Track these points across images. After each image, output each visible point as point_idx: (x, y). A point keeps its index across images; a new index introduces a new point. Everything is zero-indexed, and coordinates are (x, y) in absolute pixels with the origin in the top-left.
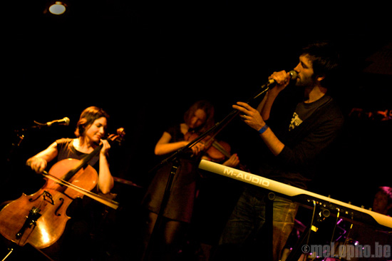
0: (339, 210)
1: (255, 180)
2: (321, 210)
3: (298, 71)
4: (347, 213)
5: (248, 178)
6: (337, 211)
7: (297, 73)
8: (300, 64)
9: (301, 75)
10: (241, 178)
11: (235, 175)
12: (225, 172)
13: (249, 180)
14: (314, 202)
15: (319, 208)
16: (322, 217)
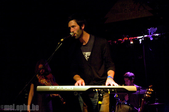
0: (109, 90)
1: (66, 88)
2: (101, 93)
3: (73, 31)
4: (113, 90)
5: (62, 88)
6: (108, 91)
7: (73, 32)
10: (59, 90)
11: (55, 89)
12: (50, 89)
13: (63, 89)
14: (96, 90)
15: (99, 92)
16: (103, 96)
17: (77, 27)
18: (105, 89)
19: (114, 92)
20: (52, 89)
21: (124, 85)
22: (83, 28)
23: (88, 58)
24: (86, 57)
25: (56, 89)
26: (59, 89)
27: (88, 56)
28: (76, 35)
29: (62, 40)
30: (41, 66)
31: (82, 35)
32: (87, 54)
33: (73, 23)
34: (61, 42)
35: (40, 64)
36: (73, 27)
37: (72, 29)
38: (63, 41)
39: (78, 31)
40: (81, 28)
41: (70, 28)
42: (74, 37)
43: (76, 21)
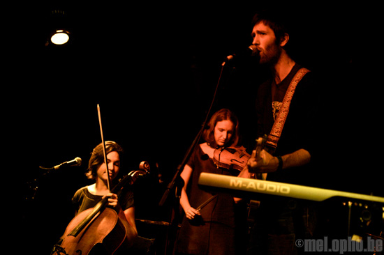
1: (270, 188)
3: (258, 43)
5: (261, 186)
8: (256, 35)
9: (262, 46)
10: (252, 189)
11: (244, 185)
12: (231, 184)
13: (264, 189)
14: (350, 204)
20: (236, 185)
22: (283, 43)
24: (274, 111)
25: (245, 187)
26: (254, 187)
34: (226, 60)
36: (262, 33)
41: (254, 35)
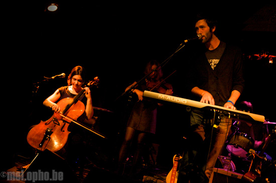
1: (177, 100)
2: (219, 115)
4: (235, 115)
6: (229, 115)
7: (201, 34)
8: (199, 28)
12: (159, 97)
13: (174, 100)
14: (215, 110)
15: (217, 114)
16: (220, 119)
17: (207, 28)
18: (225, 112)
19: (236, 117)
20: (161, 97)
21: (250, 112)
22: (214, 30)
23: (215, 66)
24: (213, 65)
25: (165, 99)
26: (170, 99)
27: (214, 65)
28: (204, 38)
29: (186, 41)
30: (154, 67)
31: (210, 39)
32: (214, 62)
33: (202, 22)
34: (184, 43)
35: (153, 64)
36: (202, 27)
37: (200, 31)
38: (187, 43)
39: (207, 34)
40: (211, 30)
41: (197, 28)
42: (202, 40)
43: (206, 22)
